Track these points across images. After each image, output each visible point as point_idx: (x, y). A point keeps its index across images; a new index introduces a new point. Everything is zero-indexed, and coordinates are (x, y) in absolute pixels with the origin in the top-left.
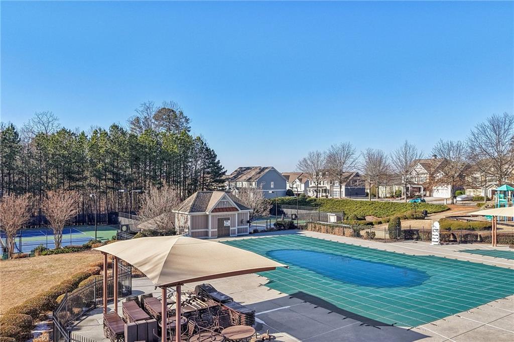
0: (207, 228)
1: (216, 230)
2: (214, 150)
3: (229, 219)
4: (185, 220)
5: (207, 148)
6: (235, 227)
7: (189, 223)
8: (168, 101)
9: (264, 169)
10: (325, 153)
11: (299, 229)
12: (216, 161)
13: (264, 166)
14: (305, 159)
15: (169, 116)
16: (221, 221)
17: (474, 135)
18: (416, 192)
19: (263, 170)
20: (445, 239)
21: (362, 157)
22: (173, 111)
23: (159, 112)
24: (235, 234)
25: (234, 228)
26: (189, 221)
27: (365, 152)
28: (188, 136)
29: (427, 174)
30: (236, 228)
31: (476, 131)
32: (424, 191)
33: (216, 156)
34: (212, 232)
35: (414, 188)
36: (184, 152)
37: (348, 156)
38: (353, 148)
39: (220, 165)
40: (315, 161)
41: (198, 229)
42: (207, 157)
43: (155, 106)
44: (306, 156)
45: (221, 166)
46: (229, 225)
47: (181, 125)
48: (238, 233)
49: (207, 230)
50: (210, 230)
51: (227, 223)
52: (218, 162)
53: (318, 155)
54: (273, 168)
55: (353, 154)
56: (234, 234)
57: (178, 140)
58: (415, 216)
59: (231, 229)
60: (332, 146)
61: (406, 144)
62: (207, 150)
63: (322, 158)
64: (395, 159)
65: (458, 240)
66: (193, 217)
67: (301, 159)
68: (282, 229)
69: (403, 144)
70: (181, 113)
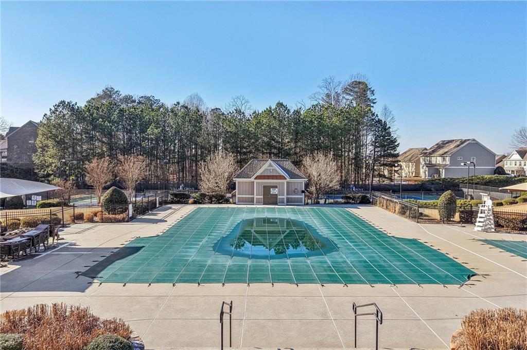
1: (262, 197)
3: (276, 187)
6: (284, 195)
9: (465, 141)
11: (372, 204)
13: (465, 139)
16: (267, 189)
19: (462, 142)
24: (284, 203)
25: (283, 197)
30: (285, 197)
34: (257, 198)
46: (276, 193)
48: (287, 202)
49: (252, 196)
50: (255, 197)
51: (274, 191)
54: (474, 140)
56: (282, 203)
59: (279, 197)
66: (239, 183)
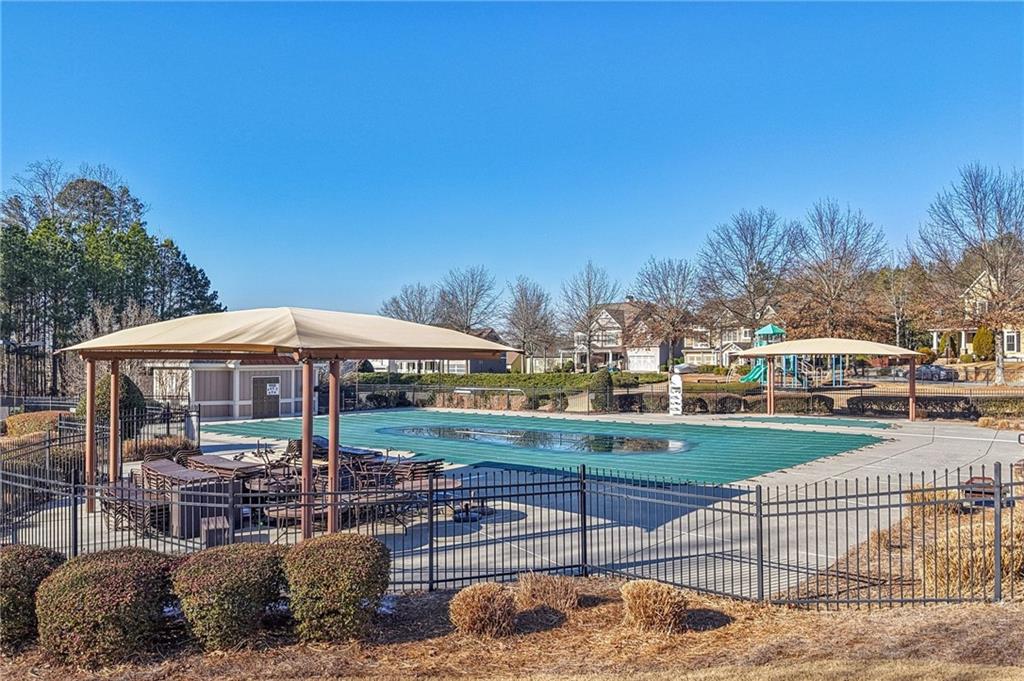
0: (230, 397)
1: (250, 402)
2: (205, 271)
3: (276, 381)
4: (180, 381)
5: (188, 264)
6: (290, 398)
7: (190, 387)
8: (93, 164)
10: (434, 287)
11: (417, 406)
12: (210, 292)
14: (394, 300)
15: (95, 196)
16: (259, 384)
17: (712, 245)
18: (600, 361)
20: (688, 407)
21: (507, 292)
22: (104, 187)
23: (72, 186)
24: (290, 411)
25: (288, 400)
26: (190, 383)
27: (515, 284)
28: (146, 238)
29: (618, 328)
30: (293, 400)
31: (714, 237)
32: (613, 360)
33: (207, 283)
34: (240, 406)
35: (597, 354)
36: (137, 269)
37: (480, 291)
38: (489, 277)
39: (218, 302)
40: (416, 304)
41: (210, 400)
42: (187, 285)
43: (63, 171)
44: (398, 293)
45: (220, 305)
46: (277, 393)
47: (124, 216)
48: (295, 411)
49: (230, 403)
50: (237, 403)
51: (273, 390)
52: (215, 296)
53: (422, 293)
55: (489, 288)
56: (286, 413)
57: (124, 243)
58: (622, 382)
59: (281, 401)
60: (451, 272)
61: (590, 266)
62: (188, 269)
63: (428, 298)
64: (570, 294)
65: (710, 408)
66: (198, 375)
67: (388, 299)
68: (384, 407)
69: (584, 269)
70: (126, 191)
